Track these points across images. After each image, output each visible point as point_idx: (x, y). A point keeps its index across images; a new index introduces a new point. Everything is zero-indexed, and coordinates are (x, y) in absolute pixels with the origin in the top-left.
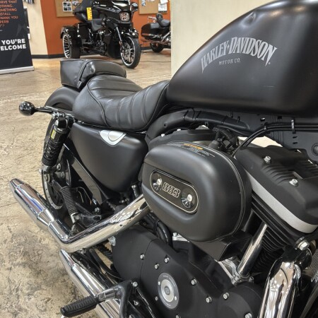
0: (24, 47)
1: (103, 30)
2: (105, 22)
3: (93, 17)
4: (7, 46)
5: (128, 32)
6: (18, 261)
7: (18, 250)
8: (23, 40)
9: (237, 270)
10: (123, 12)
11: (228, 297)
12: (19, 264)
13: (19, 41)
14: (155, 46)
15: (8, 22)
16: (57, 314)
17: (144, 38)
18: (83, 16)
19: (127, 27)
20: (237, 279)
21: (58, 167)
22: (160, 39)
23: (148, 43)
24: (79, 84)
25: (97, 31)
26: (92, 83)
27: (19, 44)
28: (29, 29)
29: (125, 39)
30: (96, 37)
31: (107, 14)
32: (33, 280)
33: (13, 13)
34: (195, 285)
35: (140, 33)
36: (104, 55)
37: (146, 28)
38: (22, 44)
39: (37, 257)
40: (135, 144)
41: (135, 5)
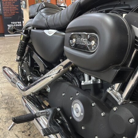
0: (21, 25)
4: (13, 24)
6: (3, 106)
7: (4, 102)
8: (20, 22)
9: (122, 96)
11: (117, 110)
12: (3, 108)
13: (19, 23)
15: (14, 14)
16: (18, 132)
20: (122, 101)
21: (25, 59)
27: (19, 24)
28: (23, 19)
32: (8, 115)
33: (16, 11)
34: (94, 106)
38: (20, 24)
39: (13, 105)
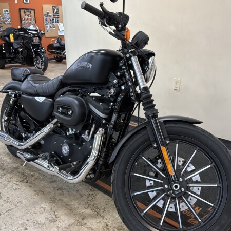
1: (21, 48)
2: (23, 43)
3: (14, 39)
5: (39, 49)
10: (34, 37)
14: (57, 58)
17: (49, 53)
18: (7, 39)
19: (37, 46)
20: (89, 140)
21: (11, 118)
22: (60, 54)
23: (52, 56)
24: (23, 78)
25: (17, 49)
26: (29, 78)
29: (37, 54)
30: (16, 52)
31: (24, 38)
34: (75, 145)
35: (46, 50)
36: (22, 64)
37: (51, 47)
40: (50, 101)
41: (42, 32)
